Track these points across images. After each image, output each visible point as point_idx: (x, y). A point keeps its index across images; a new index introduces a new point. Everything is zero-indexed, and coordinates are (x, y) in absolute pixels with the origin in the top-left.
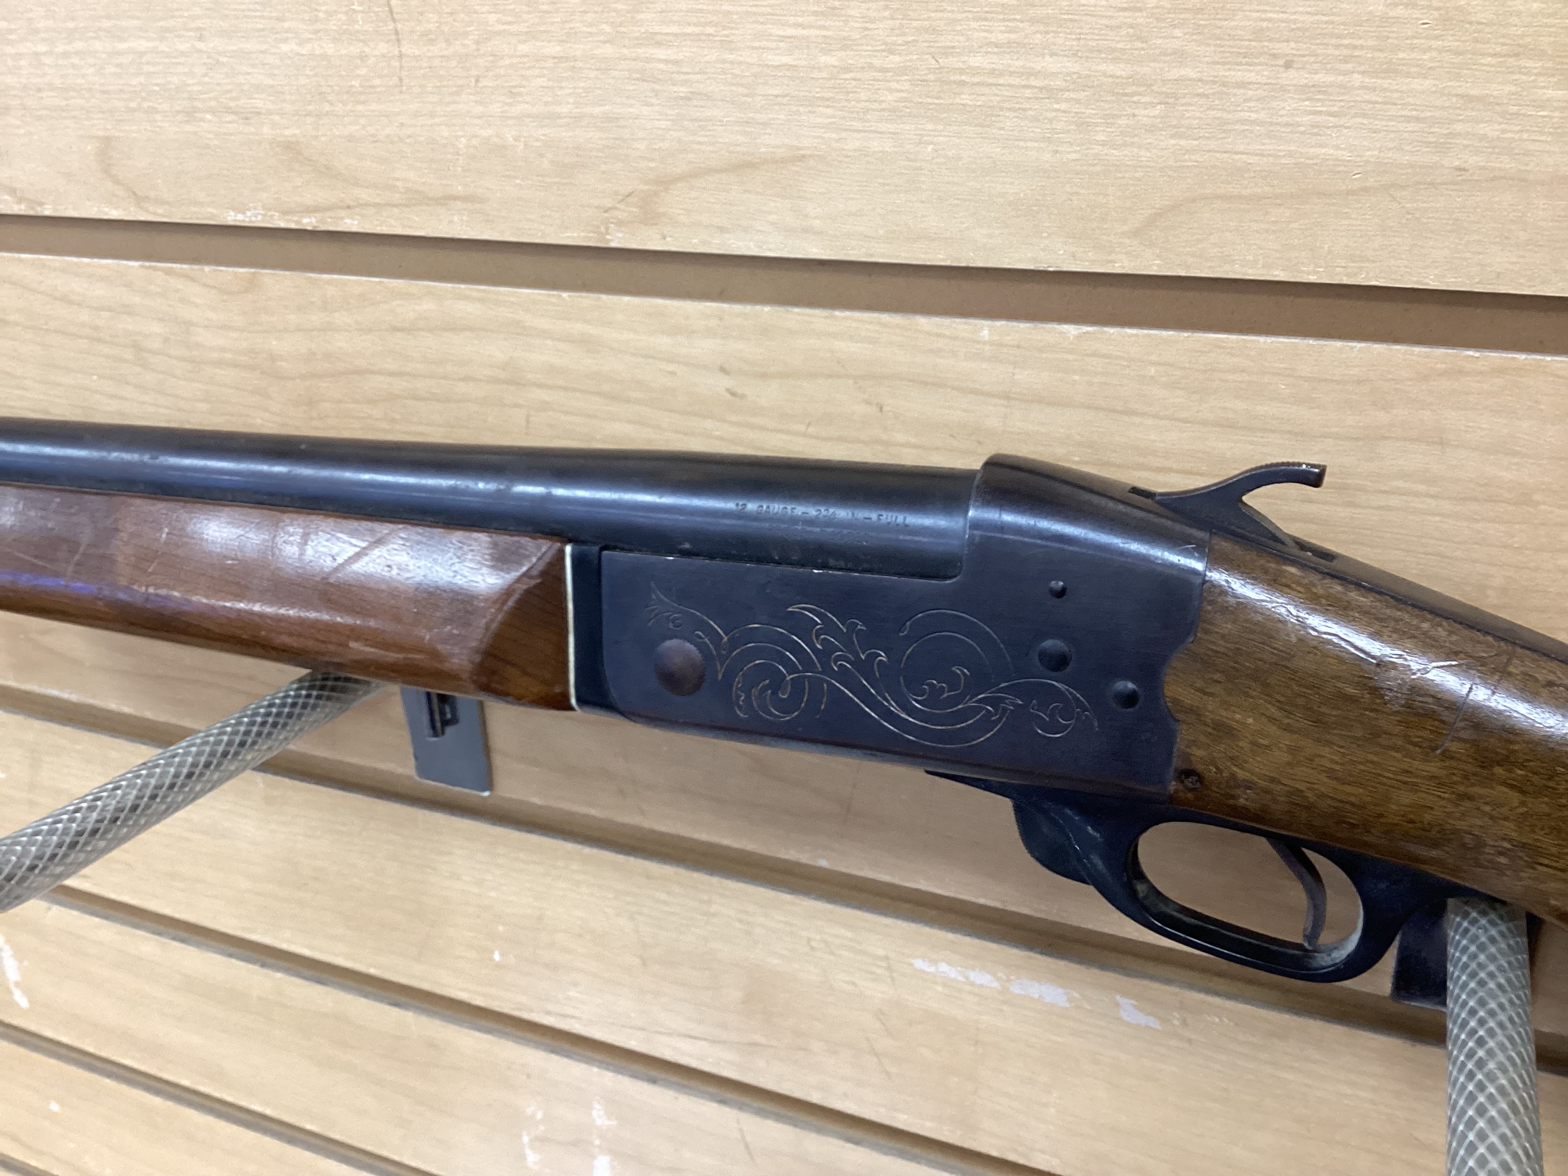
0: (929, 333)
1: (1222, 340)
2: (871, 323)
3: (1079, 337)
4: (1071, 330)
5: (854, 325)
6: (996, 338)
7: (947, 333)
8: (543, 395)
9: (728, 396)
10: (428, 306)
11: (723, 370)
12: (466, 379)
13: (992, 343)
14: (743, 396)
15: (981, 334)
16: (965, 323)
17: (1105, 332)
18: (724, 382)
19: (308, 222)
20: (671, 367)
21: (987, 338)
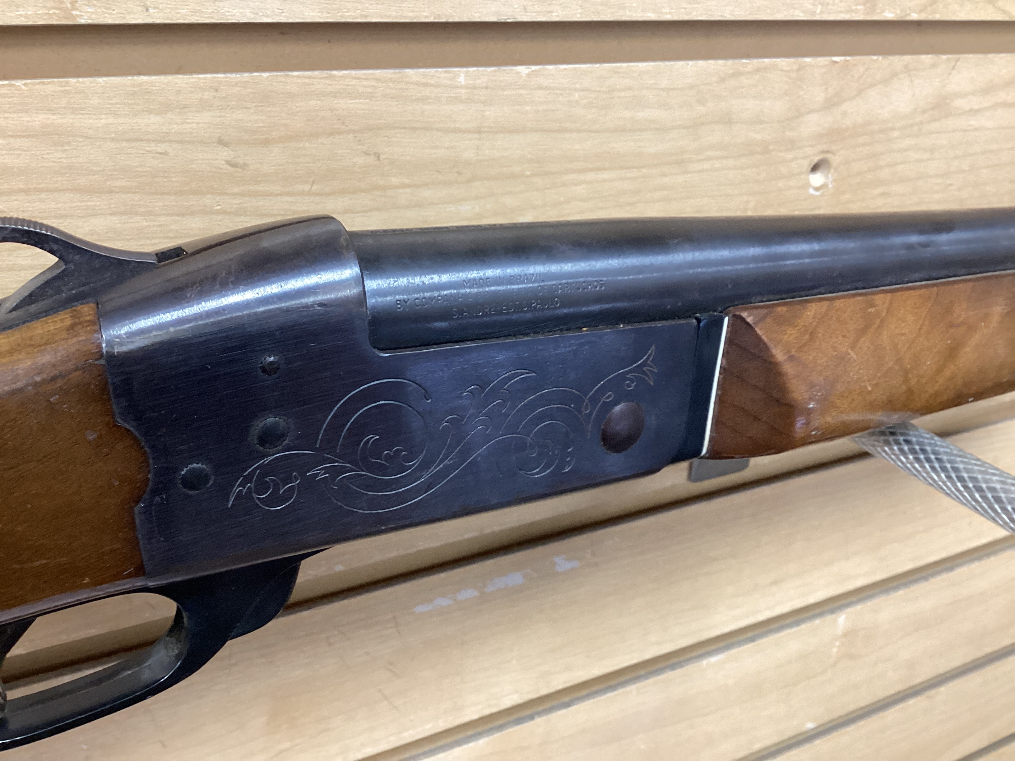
0: (418, 84)
1: (618, 67)
2: (367, 79)
3: (529, 75)
4: (523, 70)
5: (353, 82)
6: (470, 82)
7: (432, 82)
11: (221, 142)
13: (466, 87)
14: (245, 166)
15: (459, 80)
16: (446, 72)
17: (546, 69)
18: (225, 154)
20: (161, 148)
21: (463, 82)
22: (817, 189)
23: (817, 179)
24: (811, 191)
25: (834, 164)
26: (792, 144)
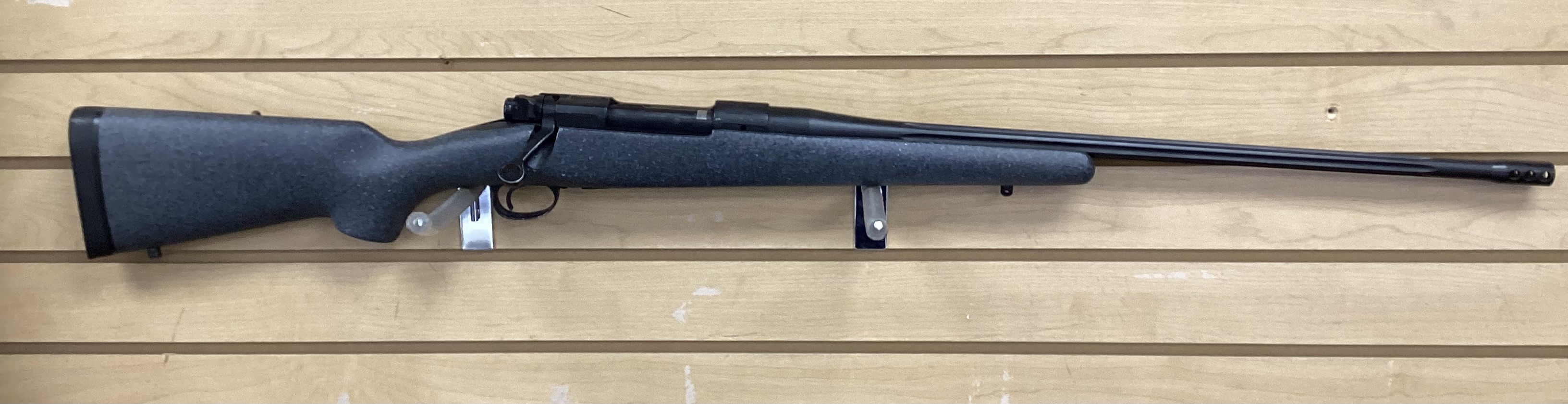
8: (1015, 101)
9: (1081, 96)
10: (976, 77)
11: (1080, 88)
12: (987, 99)
14: (1085, 95)
18: (1080, 91)
19: (933, 53)
22: (1331, 120)
23: (1331, 116)
24: (1328, 121)
25: (1338, 110)
26: (1314, 100)
